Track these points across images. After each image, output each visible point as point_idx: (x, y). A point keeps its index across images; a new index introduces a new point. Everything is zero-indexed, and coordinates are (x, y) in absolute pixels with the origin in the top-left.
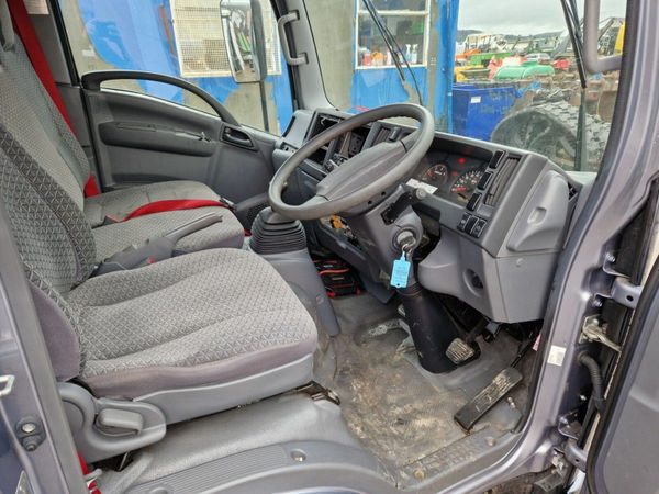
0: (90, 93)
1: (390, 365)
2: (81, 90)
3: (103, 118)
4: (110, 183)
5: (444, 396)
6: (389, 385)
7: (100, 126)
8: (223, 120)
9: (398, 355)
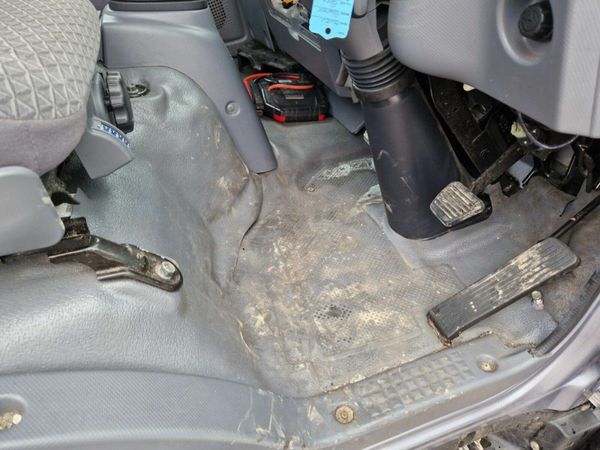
1: (342, 220)
5: (417, 275)
6: (331, 251)
9: (358, 207)
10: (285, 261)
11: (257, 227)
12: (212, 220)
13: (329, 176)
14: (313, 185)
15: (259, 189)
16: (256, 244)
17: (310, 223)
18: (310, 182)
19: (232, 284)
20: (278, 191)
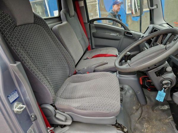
0: (91, 25)
1: (163, 122)
2: (89, 24)
3: (94, 31)
4: (94, 47)
6: (159, 130)
7: (93, 33)
8: (125, 29)
9: (168, 120)
10: (147, 129)
11: (141, 118)
12: (131, 115)
13: (161, 108)
14: (156, 110)
15: (142, 109)
16: (140, 123)
17: (154, 120)
18: (155, 109)
19: (134, 131)
20: (146, 110)
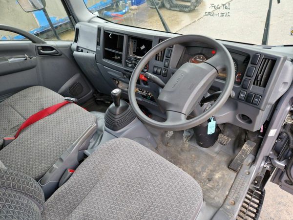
1: (186, 151)
5: (218, 158)
6: (193, 162)
8: (34, 42)
9: (186, 143)
17: (179, 156)
